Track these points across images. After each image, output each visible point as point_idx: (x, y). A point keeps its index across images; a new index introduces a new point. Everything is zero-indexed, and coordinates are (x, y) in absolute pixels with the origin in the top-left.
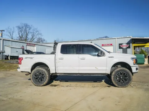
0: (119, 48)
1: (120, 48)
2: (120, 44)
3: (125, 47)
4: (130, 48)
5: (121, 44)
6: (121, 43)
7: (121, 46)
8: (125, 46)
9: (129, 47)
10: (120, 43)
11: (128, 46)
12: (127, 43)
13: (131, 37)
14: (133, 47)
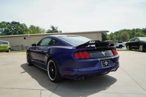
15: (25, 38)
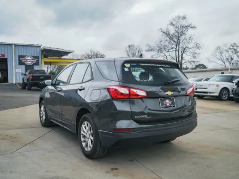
0: (19, 64)
1: (21, 63)
2: (20, 57)
3: (30, 62)
5: (23, 57)
7: (23, 61)
9: (37, 64)
11: (35, 61)
12: (33, 57)
13: (40, 47)
14: (43, 62)
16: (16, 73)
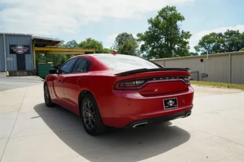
0: (10, 53)
1: (12, 52)
2: (11, 46)
4: (30, 53)
5: (15, 46)
6: (13, 44)
7: (14, 50)
8: (20, 49)
9: (28, 52)
10: (11, 44)
11: (26, 50)
12: (24, 46)
13: (31, 36)
14: (34, 51)
15: (202, 61)
16: (7, 61)
